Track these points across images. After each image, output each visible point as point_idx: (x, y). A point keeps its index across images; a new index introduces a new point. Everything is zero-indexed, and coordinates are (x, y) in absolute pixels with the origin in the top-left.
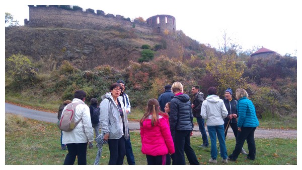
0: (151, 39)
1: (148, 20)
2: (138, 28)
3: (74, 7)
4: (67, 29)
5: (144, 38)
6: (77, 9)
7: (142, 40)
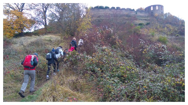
0: (145, 20)
1: (146, 9)
2: (139, 14)
3: (105, 7)
4: (102, 18)
5: (141, 20)
6: (107, 8)
7: (140, 20)
